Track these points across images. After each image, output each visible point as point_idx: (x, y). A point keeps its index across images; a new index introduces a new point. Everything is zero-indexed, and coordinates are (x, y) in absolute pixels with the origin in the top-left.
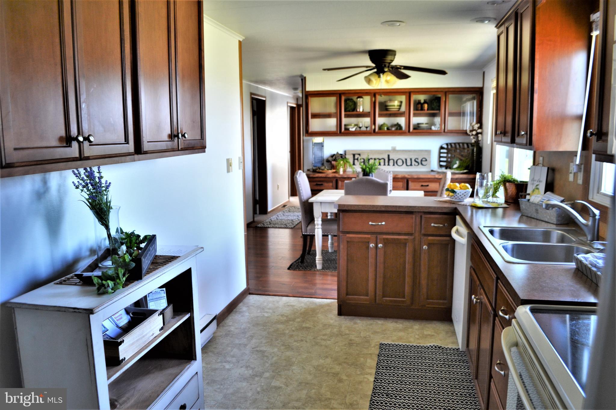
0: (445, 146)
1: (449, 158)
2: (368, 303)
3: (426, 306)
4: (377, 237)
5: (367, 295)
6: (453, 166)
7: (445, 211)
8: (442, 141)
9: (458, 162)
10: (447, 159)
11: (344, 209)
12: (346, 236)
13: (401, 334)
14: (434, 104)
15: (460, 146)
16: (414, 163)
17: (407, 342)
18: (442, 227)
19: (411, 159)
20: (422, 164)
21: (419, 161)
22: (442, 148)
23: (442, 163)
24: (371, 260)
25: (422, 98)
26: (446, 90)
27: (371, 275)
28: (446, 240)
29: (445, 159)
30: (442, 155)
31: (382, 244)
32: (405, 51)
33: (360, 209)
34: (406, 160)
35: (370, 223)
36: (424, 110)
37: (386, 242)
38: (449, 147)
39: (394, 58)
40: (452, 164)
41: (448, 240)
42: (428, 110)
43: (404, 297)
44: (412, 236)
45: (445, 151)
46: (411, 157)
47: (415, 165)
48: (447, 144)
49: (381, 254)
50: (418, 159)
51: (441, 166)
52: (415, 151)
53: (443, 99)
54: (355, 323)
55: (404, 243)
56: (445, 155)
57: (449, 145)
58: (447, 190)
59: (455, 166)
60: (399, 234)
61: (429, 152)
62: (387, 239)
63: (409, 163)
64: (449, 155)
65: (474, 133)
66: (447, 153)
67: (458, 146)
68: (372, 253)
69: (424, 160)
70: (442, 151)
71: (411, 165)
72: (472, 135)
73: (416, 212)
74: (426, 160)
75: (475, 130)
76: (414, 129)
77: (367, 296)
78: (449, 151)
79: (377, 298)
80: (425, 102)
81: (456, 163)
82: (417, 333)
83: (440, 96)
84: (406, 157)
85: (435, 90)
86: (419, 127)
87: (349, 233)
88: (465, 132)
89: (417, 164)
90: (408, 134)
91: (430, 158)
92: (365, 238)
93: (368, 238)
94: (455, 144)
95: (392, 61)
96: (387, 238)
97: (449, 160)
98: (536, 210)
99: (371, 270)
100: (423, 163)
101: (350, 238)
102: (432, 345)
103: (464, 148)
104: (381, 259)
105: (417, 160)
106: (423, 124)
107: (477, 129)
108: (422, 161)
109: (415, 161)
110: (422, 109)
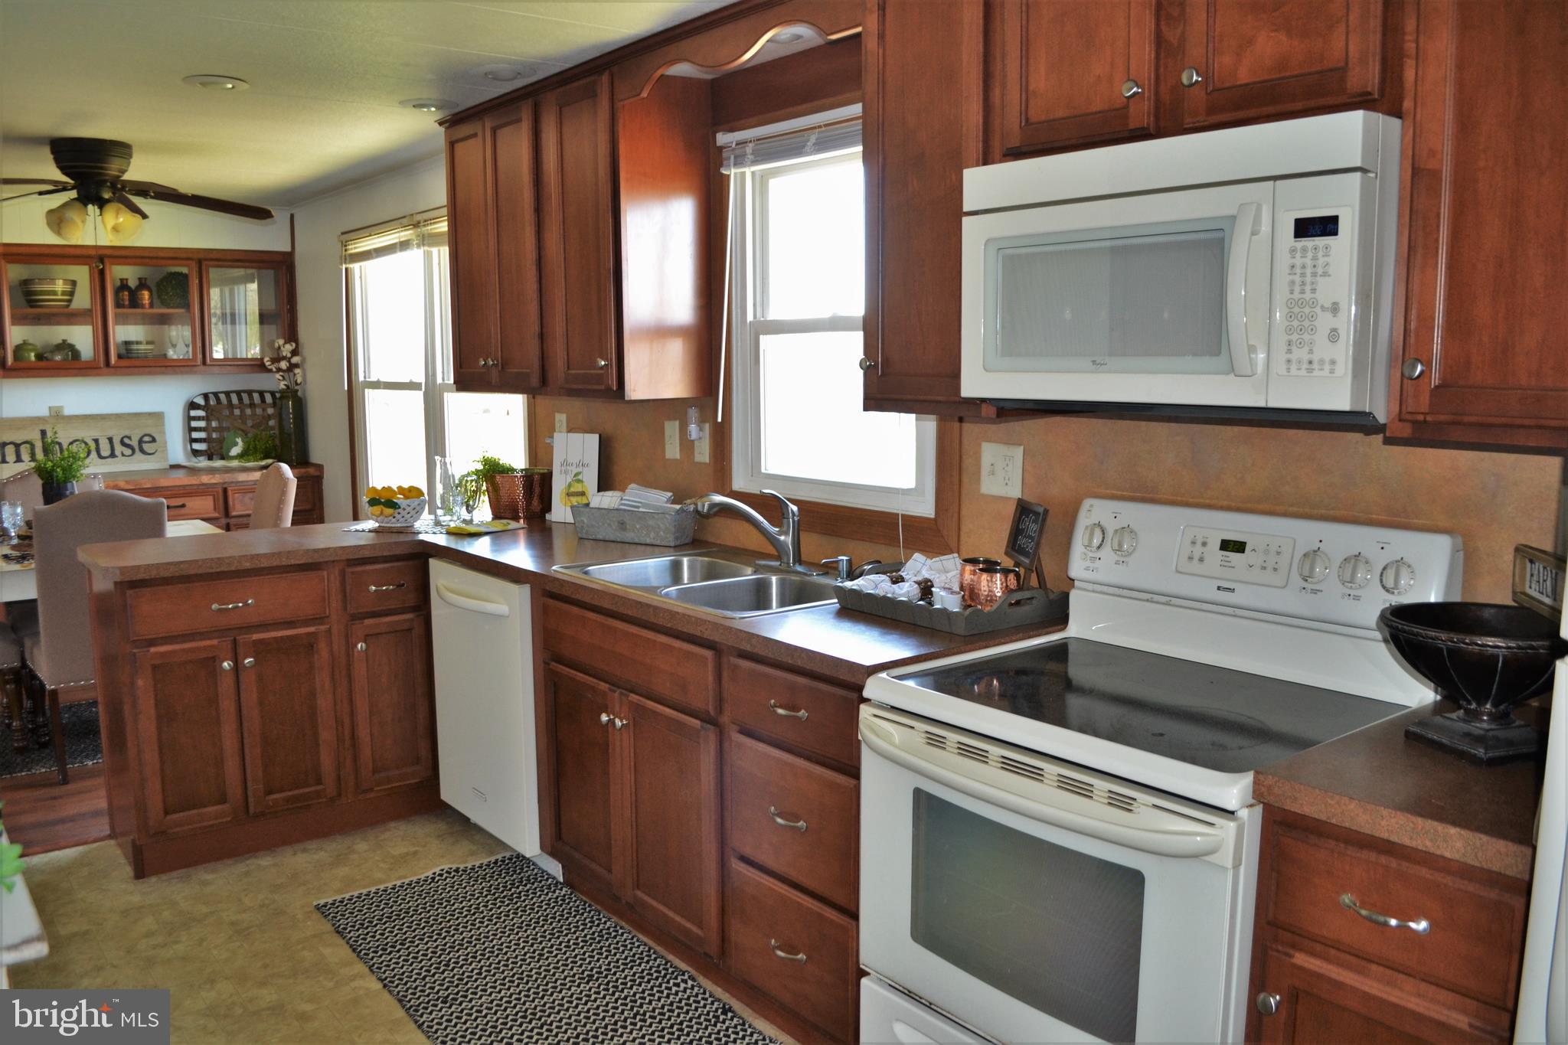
0: (201, 401)
1: (215, 430)
2: (229, 819)
3: (375, 789)
4: (235, 640)
5: (223, 800)
6: (229, 450)
7: (398, 551)
8: (190, 388)
9: (239, 440)
10: (209, 435)
11: (141, 576)
12: (148, 651)
13: (343, 871)
14: (170, 289)
15: (240, 399)
16: (119, 449)
17: (374, 885)
18: (392, 590)
19: (110, 440)
20: (142, 451)
21: (135, 443)
22: (192, 405)
23: (197, 446)
24: (227, 705)
25: (128, 273)
26: (201, 256)
27: (230, 744)
28: (405, 621)
29: (202, 435)
30: (194, 424)
31: (251, 657)
32: (157, 148)
33: (183, 573)
34: (96, 441)
35: (215, 606)
36: (142, 306)
37: (261, 650)
38: (213, 402)
39: (129, 164)
40: (225, 446)
41: (412, 620)
42: (151, 305)
43: (319, 782)
44: (322, 624)
45: (201, 413)
46: (110, 434)
47: (123, 455)
48: (206, 396)
49: (249, 682)
50: (129, 438)
51: (196, 453)
52: (118, 417)
53: (194, 282)
54: (205, 883)
55: (309, 645)
56: (202, 424)
57: (211, 396)
58: (373, 502)
59: (235, 451)
60: (290, 624)
61: (158, 417)
62: (261, 641)
63: (106, 452)
64: (214, 424)
65: (284, 365)
66: (207, 419)
67: (235, 399)
68: (226, 685)
69: (146, 439)
70: (193, 413)
71: (113, 455)
72: (279, 370)
73: (326, 562)
74: (154, 440)
75: (284, 358)
76: (120, 357)
77: (225, 802)
78: (211, 412)
79: (251, 800)
80: (143, 284)
81: (236, 444)
82: (377, 858)
83: (185, 270)
84: (96, 434)
85: (171, 255)
86: (129, 351)
87: (152, 643)
88: (259, 363)
89: (128, 452)
90: (106, 370)
91: (163, 433)
92: (205, 648)
93: (212, 646)
94: (228, 394)
95: (124, 172)
96: (263, 639)
97: (214, 435)
98: (619, 522)
99: (228, 730)
100: (146, 447)
101: (163, 654)
102: (437, 870)
103: (252, 405)
104: (250, 695)
105: (126, 441)
106: (138, 343)
107: (289, 355)
108: (141, 442)
109: (123, 443)
110: (135, 303)
